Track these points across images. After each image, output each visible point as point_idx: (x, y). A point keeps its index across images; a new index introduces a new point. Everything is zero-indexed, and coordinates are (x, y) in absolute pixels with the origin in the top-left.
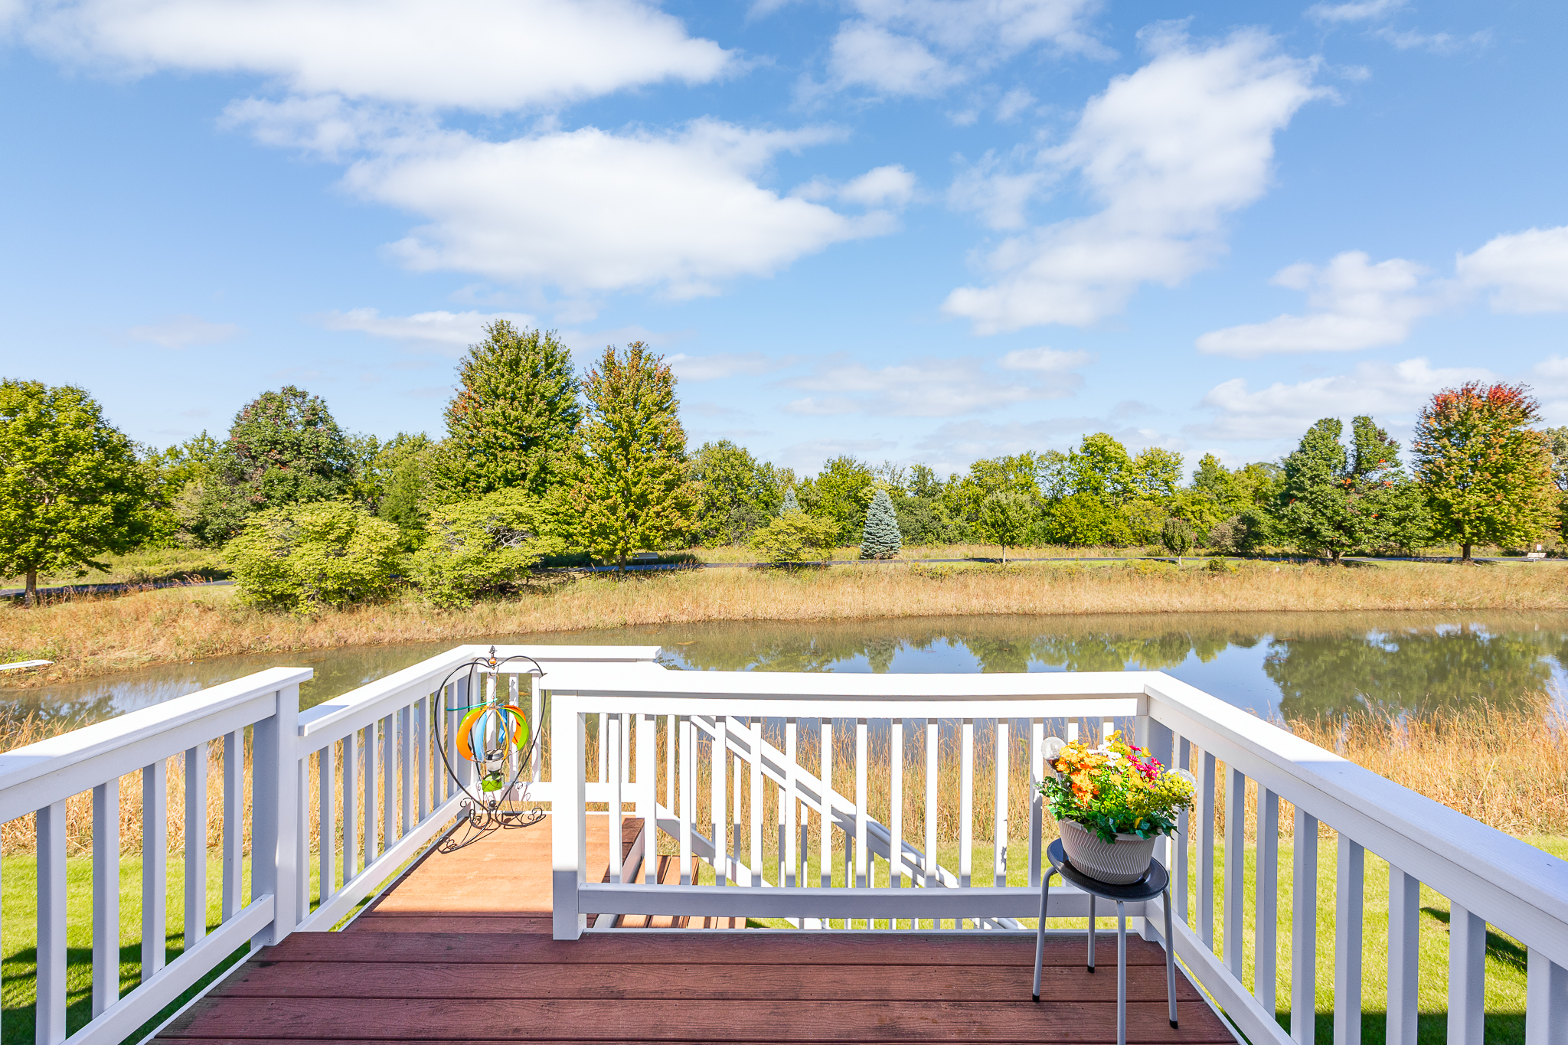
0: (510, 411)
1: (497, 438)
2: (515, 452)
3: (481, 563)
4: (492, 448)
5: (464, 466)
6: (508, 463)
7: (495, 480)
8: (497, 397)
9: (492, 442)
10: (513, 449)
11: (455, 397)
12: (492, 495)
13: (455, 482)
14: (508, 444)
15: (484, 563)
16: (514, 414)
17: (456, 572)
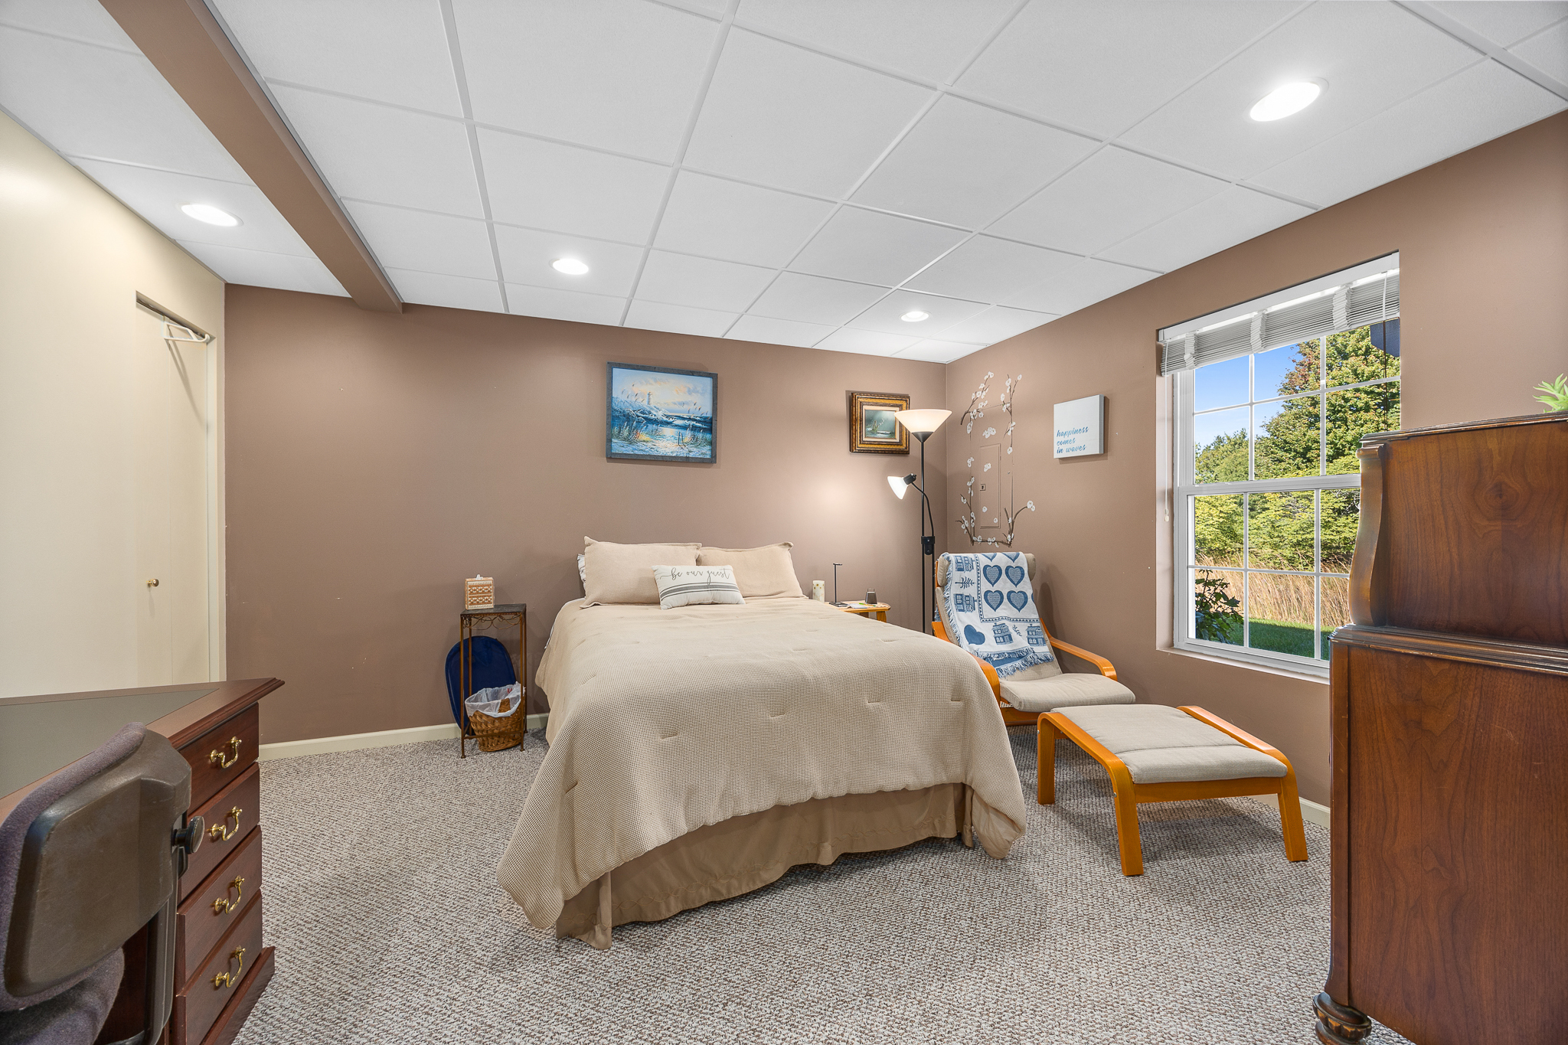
0: (1363, 367)
1: (1347, 400)
2: (1372, 412)
3: (1330, 527)
4: (1339, 411)
5: (1305, 435)
6: (1362, 425)
7: (1344, 446)
8: (1345, 357)
9: (1340, 405)
10: (1367, 409)
11: (1292, 368)
12: (1342, 460)
13: (1293, 454)
14: (1360, 404)
15: (1334, 528)
16: (1368, 370)
17: (1299, 536)
